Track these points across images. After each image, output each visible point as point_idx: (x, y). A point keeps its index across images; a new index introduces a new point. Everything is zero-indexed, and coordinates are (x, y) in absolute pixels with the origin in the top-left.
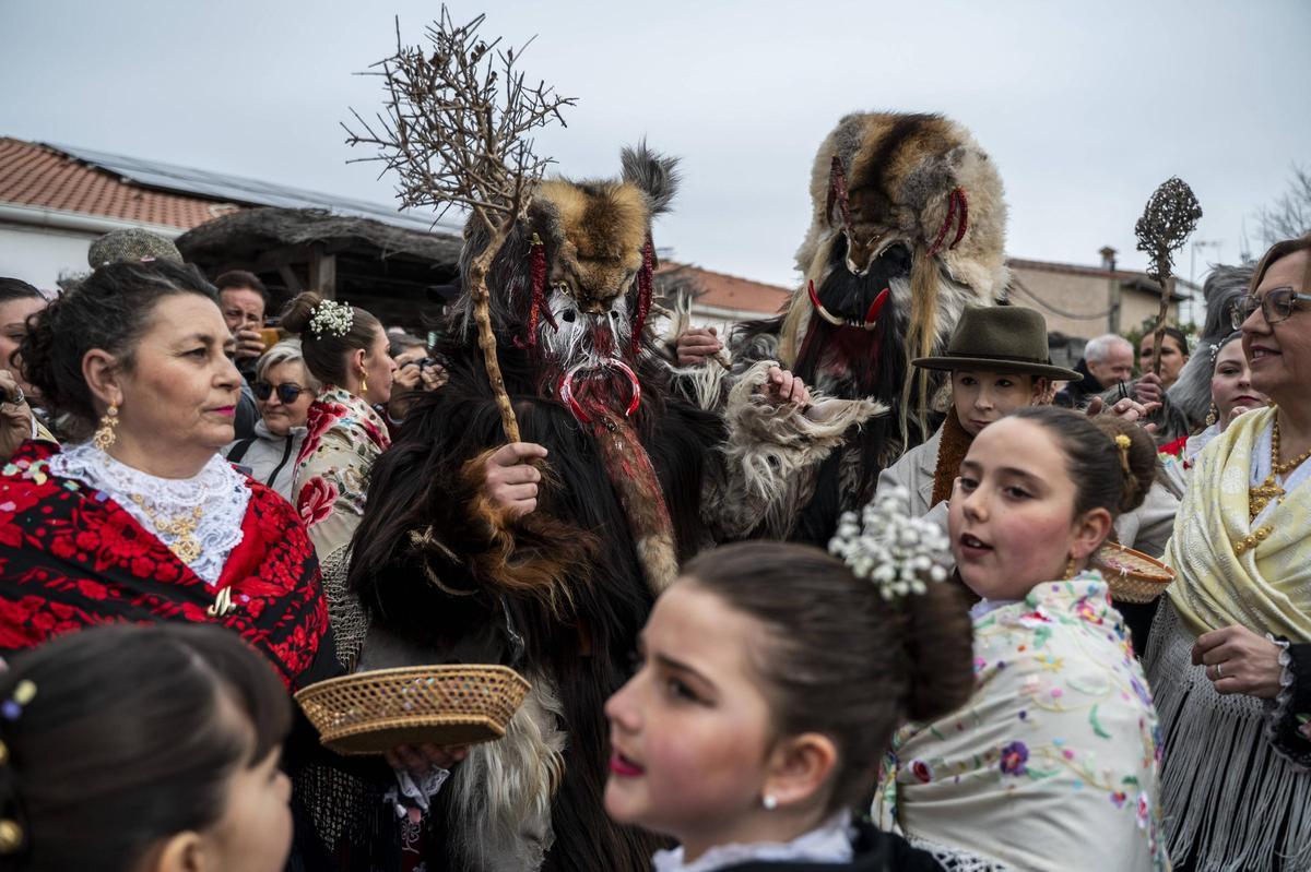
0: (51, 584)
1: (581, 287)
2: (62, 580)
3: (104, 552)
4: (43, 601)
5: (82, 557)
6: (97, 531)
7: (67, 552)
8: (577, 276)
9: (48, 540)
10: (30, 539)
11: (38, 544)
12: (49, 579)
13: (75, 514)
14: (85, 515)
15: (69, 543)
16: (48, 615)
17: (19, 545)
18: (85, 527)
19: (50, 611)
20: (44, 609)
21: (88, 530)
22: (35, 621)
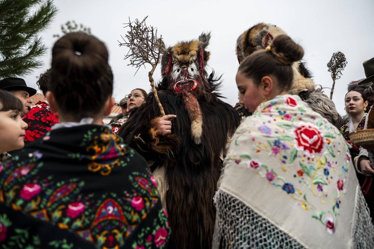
0: (40, 128)
1: (179, 61)
2: (43, 127)
3: (52, 121)
4: (38, 131)
5: (47, 122)
6: (51, 117)
7: (44, 121)
8: (177, 59)
9: (40, 119)
10: (37, 118)
11: (38, 119)
12: (39, 127)
13: (46, 113)
14: (48, 113)
15: (45, 119)
16: (39, 134)
17: (34, 120)
18: (48, 116)
19: (39, 133)
20: (38, 133)
21: (49, 116)
22: (36, 135)
